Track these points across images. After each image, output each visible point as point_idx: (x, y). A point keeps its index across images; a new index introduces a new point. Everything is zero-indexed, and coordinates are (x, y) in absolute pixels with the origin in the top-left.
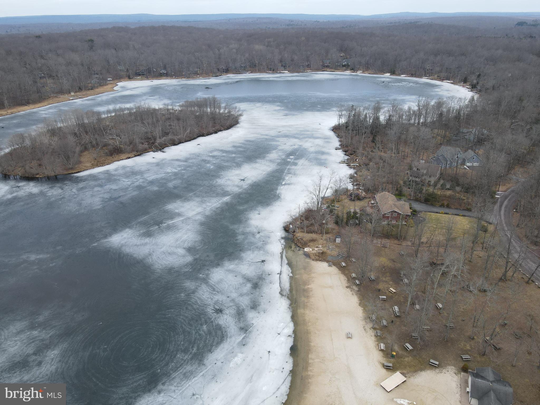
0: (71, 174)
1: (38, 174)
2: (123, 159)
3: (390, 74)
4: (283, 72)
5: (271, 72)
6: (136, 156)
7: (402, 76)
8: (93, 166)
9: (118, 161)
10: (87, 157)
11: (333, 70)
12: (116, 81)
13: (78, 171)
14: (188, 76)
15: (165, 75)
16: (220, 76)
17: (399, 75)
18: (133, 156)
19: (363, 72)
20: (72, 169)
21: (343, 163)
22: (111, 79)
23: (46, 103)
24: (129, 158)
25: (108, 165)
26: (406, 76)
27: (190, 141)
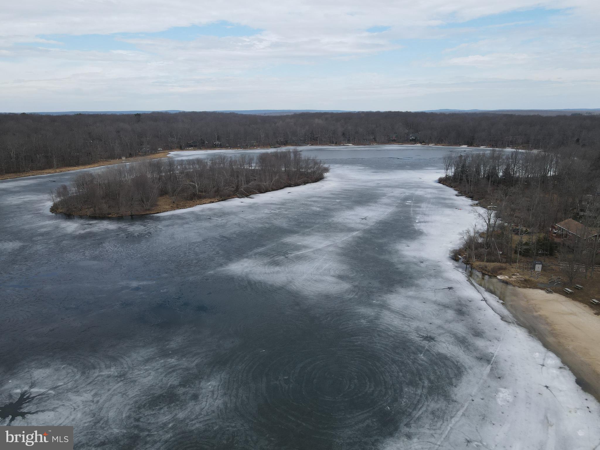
0: (149, 214)
1: (110, 214)
2: (206, 203)
3: (467, 146)
4: (347, 145)
5: (333, 145)
6: (219, 201)
7: (481, 147)
8: (173, 209)
9: (201, 204)
10: (162, 202)
11: (401, 144)
12: (167, 151)
13: (158, 212)
14: (245, 147)
15: (219, 146)
16: (279, 147)
17: (478, 146)
18: (217, 201)
19: (436, 145)
20: (149, 210)
21: (476, 205)
22: (162, 149)
23: (96, 165)
24: (213, 202)
25: (190, 207)
26: (486, 147)
27: (277, 190)
